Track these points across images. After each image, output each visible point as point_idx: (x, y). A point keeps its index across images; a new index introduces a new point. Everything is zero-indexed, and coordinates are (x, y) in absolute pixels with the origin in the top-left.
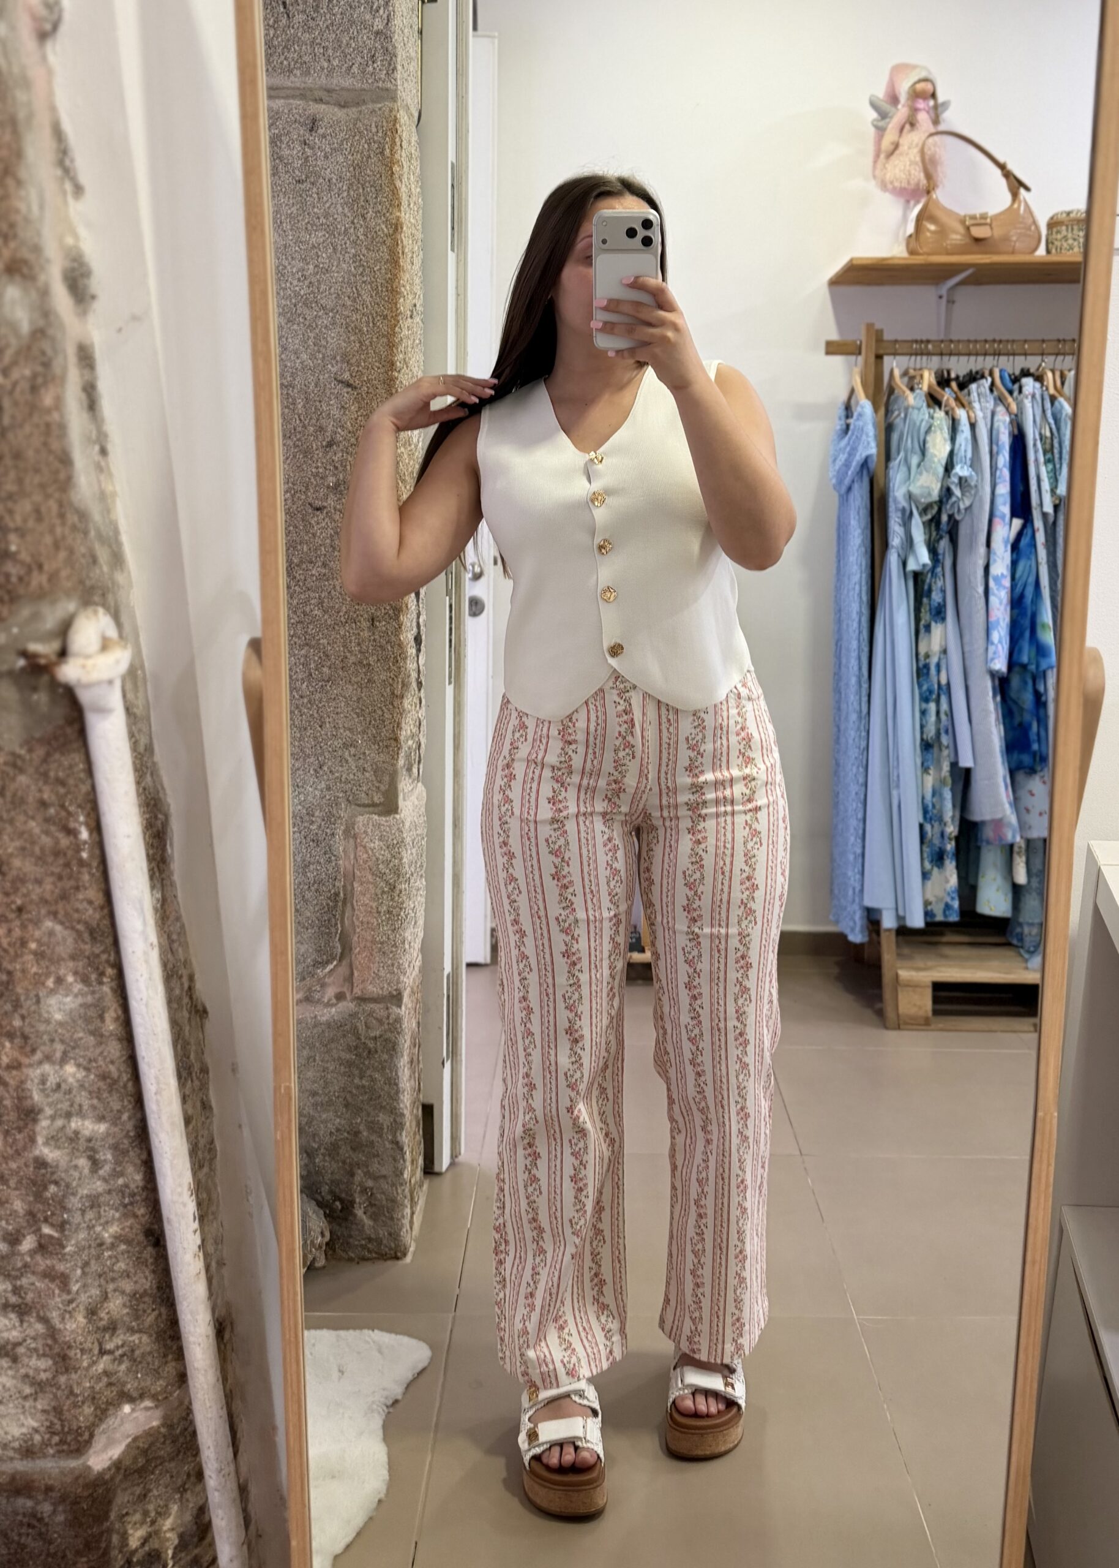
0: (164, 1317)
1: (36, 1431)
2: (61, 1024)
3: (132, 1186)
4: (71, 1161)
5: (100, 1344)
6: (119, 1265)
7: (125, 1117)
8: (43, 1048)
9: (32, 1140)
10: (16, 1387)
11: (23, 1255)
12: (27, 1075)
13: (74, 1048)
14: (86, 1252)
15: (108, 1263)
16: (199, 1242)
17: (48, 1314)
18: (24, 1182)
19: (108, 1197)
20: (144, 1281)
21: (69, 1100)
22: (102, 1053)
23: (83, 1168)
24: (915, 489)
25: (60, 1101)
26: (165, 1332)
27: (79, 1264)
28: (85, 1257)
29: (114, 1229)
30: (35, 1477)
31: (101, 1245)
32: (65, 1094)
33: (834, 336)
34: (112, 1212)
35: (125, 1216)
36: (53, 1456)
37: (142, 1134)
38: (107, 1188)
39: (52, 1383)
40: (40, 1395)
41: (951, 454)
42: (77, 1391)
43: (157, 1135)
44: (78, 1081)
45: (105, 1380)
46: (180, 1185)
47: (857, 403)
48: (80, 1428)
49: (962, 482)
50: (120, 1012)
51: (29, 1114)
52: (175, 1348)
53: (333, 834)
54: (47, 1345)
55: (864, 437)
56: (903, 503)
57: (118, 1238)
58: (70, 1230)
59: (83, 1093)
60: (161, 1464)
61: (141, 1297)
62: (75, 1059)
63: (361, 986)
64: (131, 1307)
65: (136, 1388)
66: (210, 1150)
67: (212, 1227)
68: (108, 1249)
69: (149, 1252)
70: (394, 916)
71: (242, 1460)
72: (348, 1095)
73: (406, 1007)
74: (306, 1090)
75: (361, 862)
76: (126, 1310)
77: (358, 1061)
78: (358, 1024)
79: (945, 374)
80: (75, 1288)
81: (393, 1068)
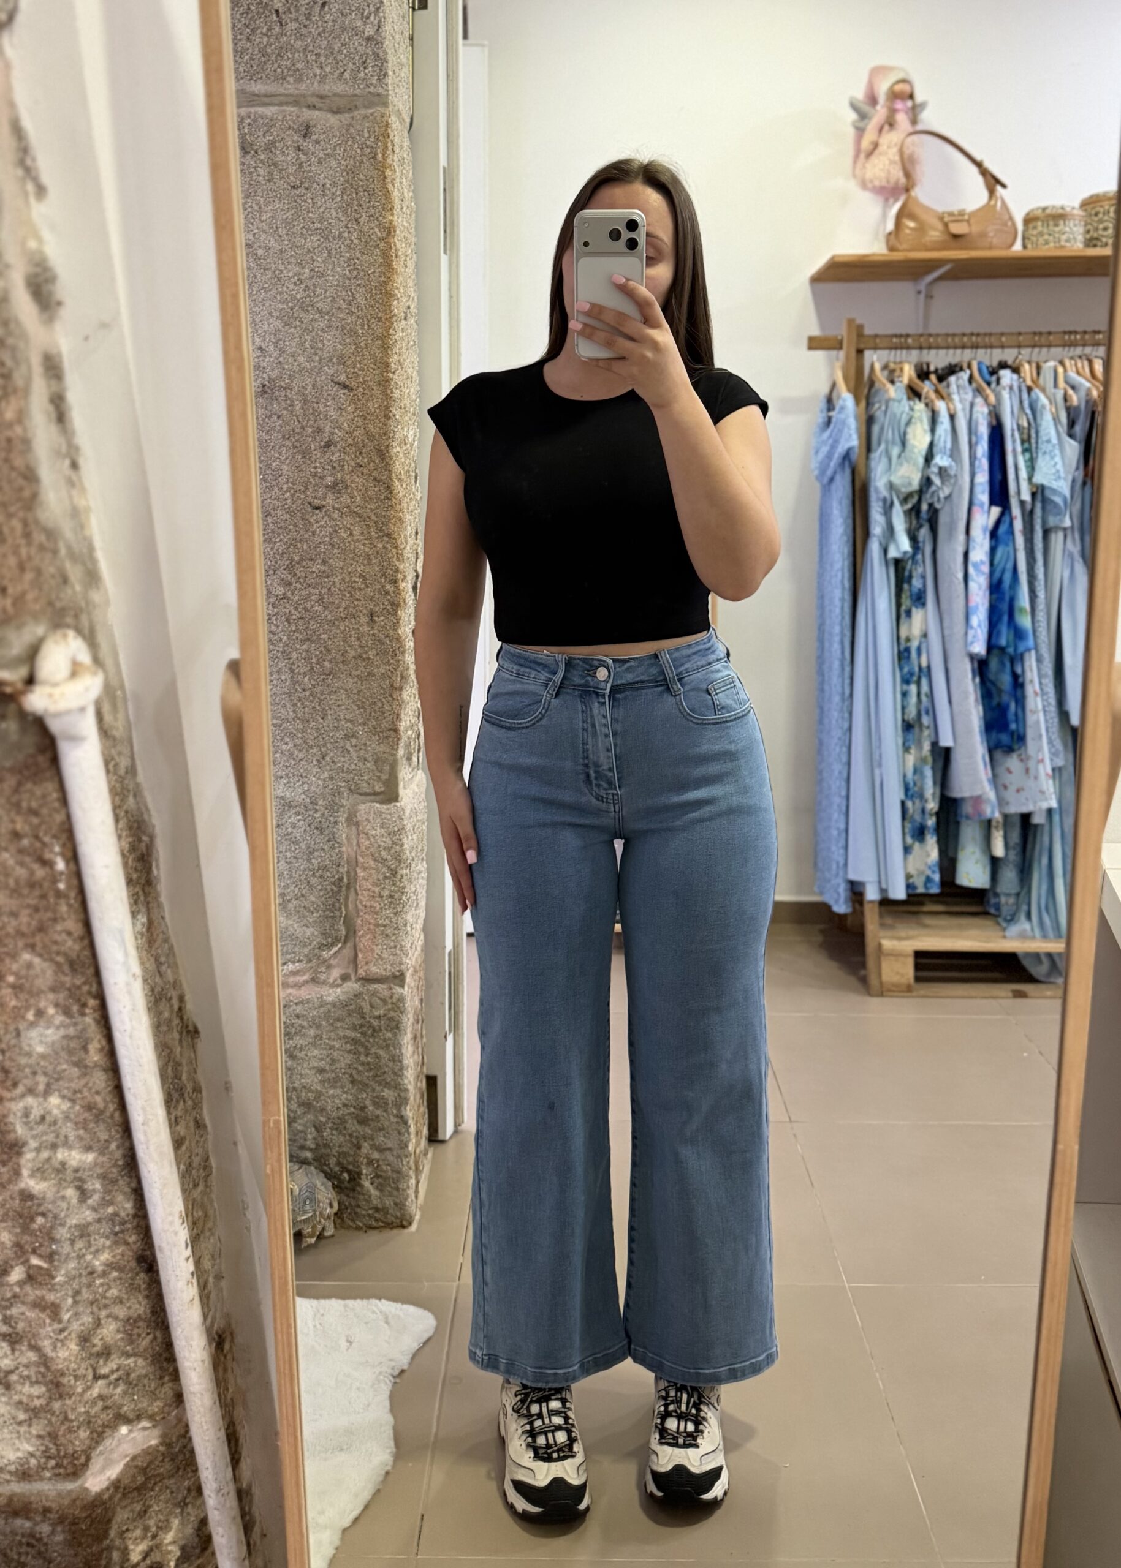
0: (159, 1340)
1: (32, 1455)
2: (43, 1056)
3: (123, 1214)
4: (58, 1192)
5: (94, 1370)
6: (111, 1291)
7: (113, 1146)
8: (25, 1081)
9: (17, 1173)
10: (9, 1413)
11: (12, 1285)
12: (9, 1110)
13: (57, 1080)
14: (77, 1280)
15: (100, 1290)
16: (192, 1268)
17: (40, 1343)
18: (10, 1214)
19: (97, 1226)
20: (137, 1306)
21: (53, 1132)
22: (86, 1085)
23: (71, 1198)
24: (896, 480)
25: (45, 1133)
26: (160, 1355)
27: (70, 1293)
28: (75, 1286)
29: (105, 1256)
30: (33, 1499)
31: (92, 1273)
32: (50, 1125)
33: (816, 332)
34: (102, 1240)
35: (116, 1243)
36: (50, 1479)
37: (131, 1163)
38: (96, 1216)
39: (46, 1409)
40: (35, 1421)
41: (931, 445)
42: (71, 1416)
43: (146, 1164)
44: (63, 1112)
45: (100, 1404)
46: (170, 1215)
47: (839, 397)
48: (76, 1451)
49: (942, 471)
50: (104, 1043)
51: (15, 1148)
52: (171, 1370)
53: (336, 823)
54: (40, 1373)
55: (846, 430)
56: (884, 493)
57: (110, 1266)
58: (59, 1261)
59: (69, 1124)
60: (160, 1481)
61: (135, 1321)
62: (59, 1091)
63: (365, 968)
64: (125, 1332)
65: (133, 1410)
66: (205, 1168)
67: (208, 1245)
68: (99, 1277)
69: (142, 1278)
70: (396, 900)
71: (245, 1465)
72: (354, 1072)
73: (409, 987)
74: (314, 1068)
75: (363, 848)
76: (120, 1336)
77: (363, 1040)
78: (363, 1004)
79: (925, 367)
80: (66, 1317)
81: (397, 1045)
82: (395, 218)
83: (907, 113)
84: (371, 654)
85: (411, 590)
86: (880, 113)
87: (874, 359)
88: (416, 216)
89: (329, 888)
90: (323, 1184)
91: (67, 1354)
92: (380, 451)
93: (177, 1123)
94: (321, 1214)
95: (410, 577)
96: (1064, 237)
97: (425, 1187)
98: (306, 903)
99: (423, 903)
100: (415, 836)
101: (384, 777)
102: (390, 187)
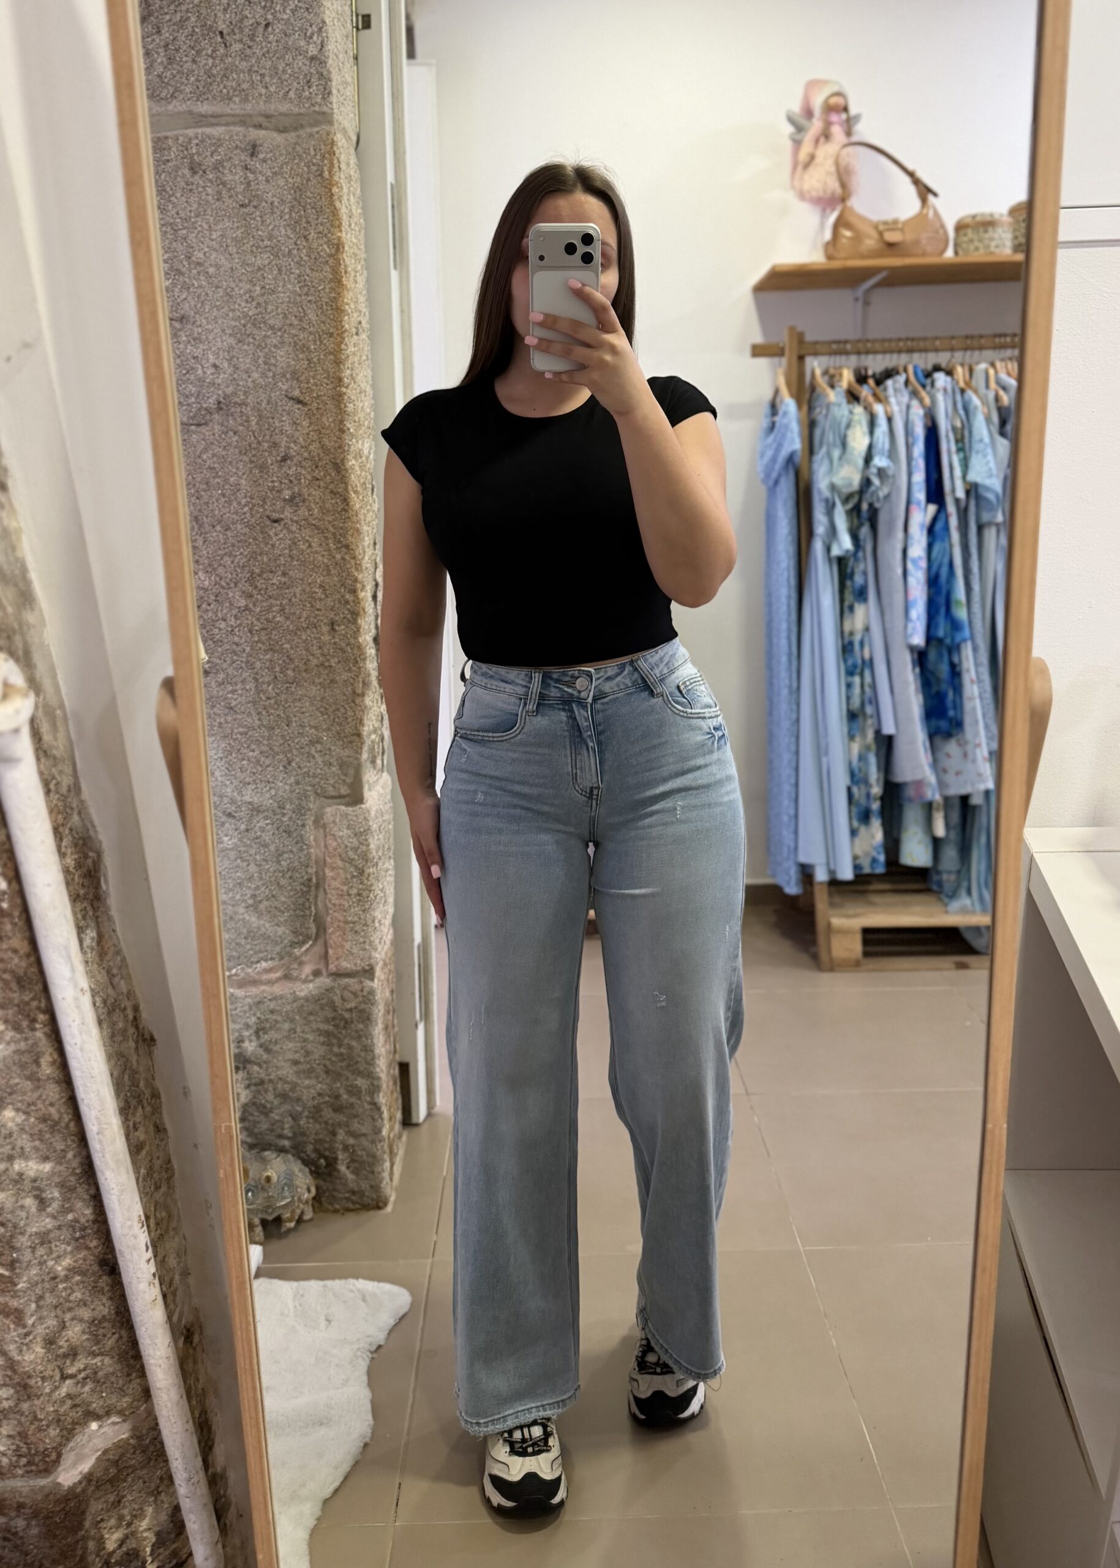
0: (125, 1339)
1: (3, 1454)
3: (83, 1220)
4: (17, 1201)
5: (61, 1370)
6: (74, 1295)
7: (70, 1155)
13: (11, 1094)
14: (39, 1286)
15: (64, 1294)
16: (153, 1270)
17: (6, 1348)
19: (58, 1233)
20: (102, 1307)
21: (10, 1143)
22: (40, 1096)
23: (30, 1207)
24: (838, 480)
25: (1, 1146)
26: (126, 1353)
27: (33, 1299)
28: (38, 1291)
29: (67, 1262)
30: (7, 1495)
31: (54, 1278)
32: (5, 1137)
33: (758, 339)
34: (63, 1246)
35: (77, 1249)
36: (22, 1476)
37: (88, 1171)
38: (56, 1223)
39: (15, 1410)
40: (5, 1421)
41: (870, 447)
42: (41, 1416)
43: (103, 1174)
44: (18, 1125)
45: (69, 1402)
46: (129, 1219)
47: (782, 401)
48: (47, 1449)
49: (882, 472)
50: (56, 1056)
52: (137, 1367)
53: (303, 826)
54: (8, 1376)
55: (789, 435)
56: (826, 493)
57: (72, 1270)
58: (20, 1268)
59: (24, 1136)
60: (133, 1472)
61: (100, 1322)
62: (13, 1104)
63: (336, 963)
64: (90, 1333)
65: (103, 1407)
66: (167, 1170)
67: (172, 1245)
68: (62, 1281)
69: (105, 1281)
70: (363, 898)
71: (217, 1454)
72: (328, 1063)
73: (379, 980)
74: (289, 1060)
75: (331, 849)
76: (86, 1336)
77: (336, 1032)
78: (335, 998)
79: (863, 372)
80: (30, 1322)
81: (369, 1036)
82: (344, 235)
83: (841, 125)
84: (333, 662)
85: (370, 599)
86: (816, 125)
87: (815, 365)
88: (366, 233)
89: (298, 888)
90: (300, 1170)
91: (32, 1357)
92: (336, 464)
93: (136, 1129)
94: (300, 1199)
95: (369, 587)
96: (993, 244)
97: (400, 1169)
98: (276, 903)
99: (391, 900)
100: (381, 836)
101: (349, 780)
102: (337, 204)
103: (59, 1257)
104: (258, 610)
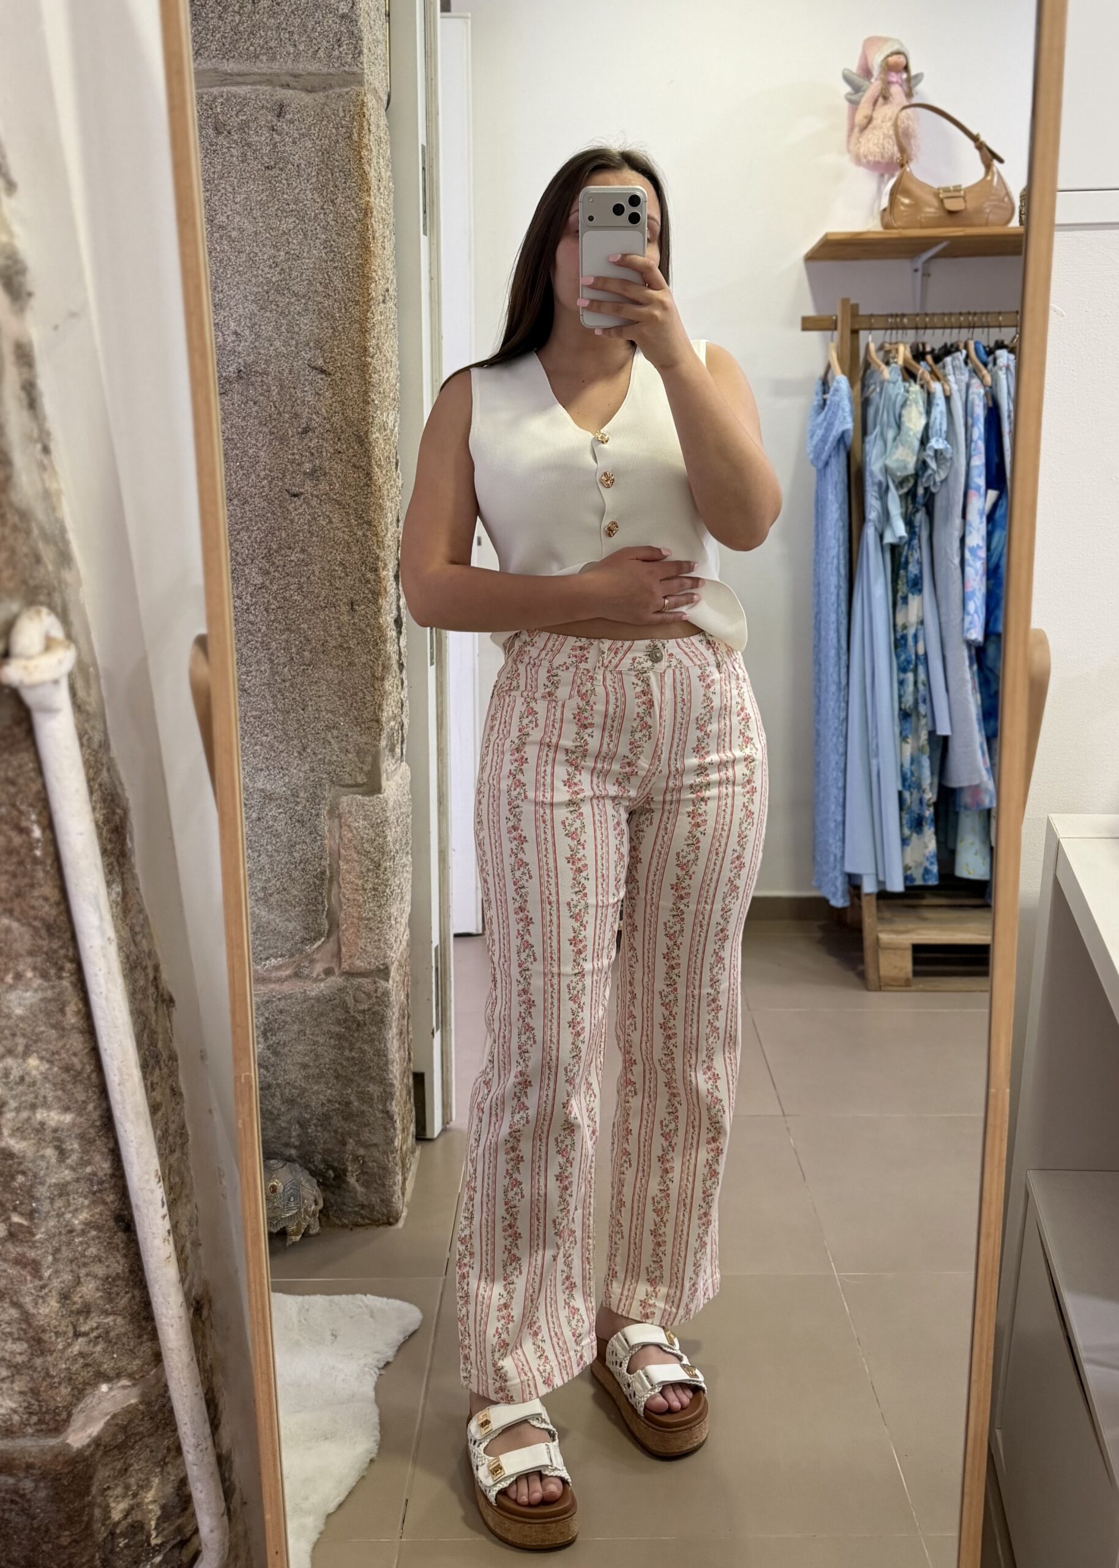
0: (138, 1299)
1: (15, 1411)
2: (22, 1019)
3: (101, 1174)
4: (38, 1151)
5: (75, 1327)
6: (90, 1250)
7: (90, 1107)
8: (5, 1042)
13: (36, 1042)
14: (57, 1238)
15: (80, 1249)
16: (168, 1226)
17: (21, 1300)
19: (76, 1185)
20: (116, 1265)
21: (33, 1092)
22: (64, 1046)
23: (50, 1157)
24: (892, 463)
25: (24, 1094)
26: (139, 1314)
27: (50, 1251)
28: (55, 1244)
29: (84, 1216)
30: (15, 1455)
31: (71, 1231)
32: (29, 1086)
33: (810, 312)
34: (81, 1199)
35: (95, 1202)
36: (33, 1435)
37: (108, 1124)
38: (75, 1176)
39: (29, 1366)
40: (17, 1377)
41: (927, 427)
42: (53, 1373)
43: (122, 1124)
44: (42, 1073)
45: (81, 1361)
46: (147, 1173)
47: (833, 379)
48: (57, 1407)
49: (938, 454)
50: (81, 1005)
52: (150, 1328)
53: (318, 815)
54: (22, 1329)
55: (840, 412)
56: (879, 477)
57: (88, 1224)
58: (39, 1219)
59: (47, 1085)
60: (140, 1440)
61: (114, 1280)
62: (38, 1052)
63: (349, 962)
64: (104, 1290)
65: (113, 1368)
66: (181, 1135)
67: (185, 1212)
68: (78, 1235)
69: (119, 1238)
70: (379, 893)
71: (225, 1431)
72: (338, 1067)
73: (394, 981)
74: (297, 1063)
75: (345, 841)
76: (100, 1294)
77: (347, 1035)
78: (347, 998)
79: (920, 348)
80: (46, 1274)
81: (383, 1040)
82: (372, 199)
84: (352, 643)
87: (869, 340)
88: (395, 199)
89: (311, 881)
91: (48, 1310)
92: (359, 437)
93: (153, 1088)
95: (391, 565)
97: (412, 1185)
98: (288, 897)
99: (408, 897)
100: (398, 829)
101: (366, 768)
102: (366, 167)
103: (76, 1210)
104: (275, 587)
